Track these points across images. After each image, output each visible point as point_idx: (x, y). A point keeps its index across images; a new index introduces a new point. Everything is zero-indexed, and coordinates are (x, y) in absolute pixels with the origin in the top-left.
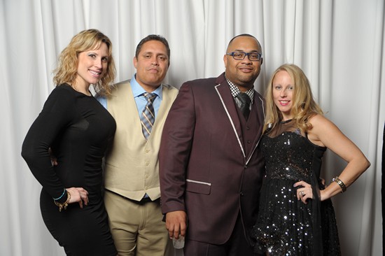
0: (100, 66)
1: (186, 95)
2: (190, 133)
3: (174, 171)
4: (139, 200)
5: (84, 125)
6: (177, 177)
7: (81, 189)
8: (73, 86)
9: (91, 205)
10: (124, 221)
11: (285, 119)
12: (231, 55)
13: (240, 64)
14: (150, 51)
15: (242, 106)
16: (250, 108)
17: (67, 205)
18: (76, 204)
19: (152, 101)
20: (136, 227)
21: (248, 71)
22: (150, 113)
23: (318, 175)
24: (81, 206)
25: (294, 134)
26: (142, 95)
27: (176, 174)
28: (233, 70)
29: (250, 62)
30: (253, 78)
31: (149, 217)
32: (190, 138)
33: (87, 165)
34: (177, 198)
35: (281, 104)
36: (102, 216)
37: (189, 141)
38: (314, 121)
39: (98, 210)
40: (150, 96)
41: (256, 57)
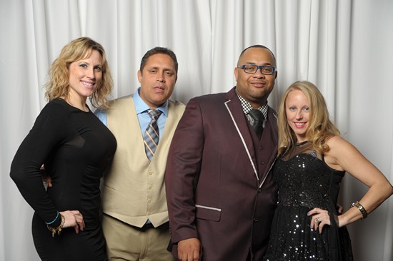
0: (92, 77)
1: (193, 112)
2: (199, 154)
3: (182, 195)
4: (141, 226)
5: (79, 142)
6: (186, 201)
7: (77, 212)
8: (67, 101)
9: (88, 231)
10: (123, 248)
11: (300, 141)
12: (243, 67)
13: (252, 78)
14: (156, 65)
15: (254, 124)
16: (264, 126)
17: (60, 230)
18: (71, 229)
19: (156, 118)
20: (137, 256)
21: (260, 86)
22: (154, 132)
23: (335, 202)
24: (77, 231)
25: (310, 156)
26: (146, 111)
27: (185, 198)
28: (244, 85)
29: (263, 76)
30: (266, 93)
31: (151, 245)
32: (199, 160)
33: (84, 186)
34: (188, 224)
35: (296, 126)
36: (99, 243)
37: (198, 163)
38: (331, 143)
39: (95, 237)
40: (154, 113)
41: (270, 71)
